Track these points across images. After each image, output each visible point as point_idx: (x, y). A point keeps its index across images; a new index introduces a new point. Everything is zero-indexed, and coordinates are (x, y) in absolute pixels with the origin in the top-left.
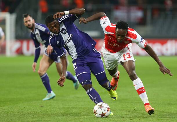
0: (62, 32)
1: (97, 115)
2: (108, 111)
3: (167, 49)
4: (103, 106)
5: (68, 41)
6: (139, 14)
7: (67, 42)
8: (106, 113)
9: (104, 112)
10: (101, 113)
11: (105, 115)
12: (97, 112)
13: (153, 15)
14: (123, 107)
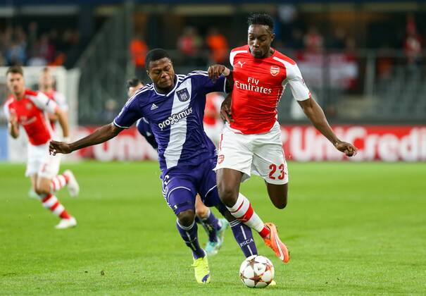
0: (179, 94)
1: (245, 280)
2: (266, 270)
3: (409, 148)
4: (255, 260)
5: (179, 117)
6: (350, 70)
7: (176, 118)
8: (262, 275)
9: (258, 273)
10: (253, 276)
11: (260, 279)
12: (244, 275)
13: (378, 72)
14: (313, 273)
